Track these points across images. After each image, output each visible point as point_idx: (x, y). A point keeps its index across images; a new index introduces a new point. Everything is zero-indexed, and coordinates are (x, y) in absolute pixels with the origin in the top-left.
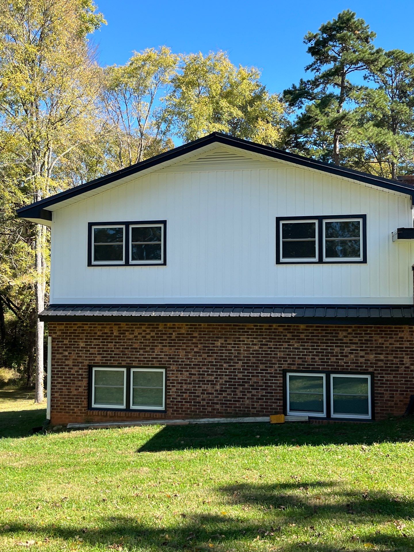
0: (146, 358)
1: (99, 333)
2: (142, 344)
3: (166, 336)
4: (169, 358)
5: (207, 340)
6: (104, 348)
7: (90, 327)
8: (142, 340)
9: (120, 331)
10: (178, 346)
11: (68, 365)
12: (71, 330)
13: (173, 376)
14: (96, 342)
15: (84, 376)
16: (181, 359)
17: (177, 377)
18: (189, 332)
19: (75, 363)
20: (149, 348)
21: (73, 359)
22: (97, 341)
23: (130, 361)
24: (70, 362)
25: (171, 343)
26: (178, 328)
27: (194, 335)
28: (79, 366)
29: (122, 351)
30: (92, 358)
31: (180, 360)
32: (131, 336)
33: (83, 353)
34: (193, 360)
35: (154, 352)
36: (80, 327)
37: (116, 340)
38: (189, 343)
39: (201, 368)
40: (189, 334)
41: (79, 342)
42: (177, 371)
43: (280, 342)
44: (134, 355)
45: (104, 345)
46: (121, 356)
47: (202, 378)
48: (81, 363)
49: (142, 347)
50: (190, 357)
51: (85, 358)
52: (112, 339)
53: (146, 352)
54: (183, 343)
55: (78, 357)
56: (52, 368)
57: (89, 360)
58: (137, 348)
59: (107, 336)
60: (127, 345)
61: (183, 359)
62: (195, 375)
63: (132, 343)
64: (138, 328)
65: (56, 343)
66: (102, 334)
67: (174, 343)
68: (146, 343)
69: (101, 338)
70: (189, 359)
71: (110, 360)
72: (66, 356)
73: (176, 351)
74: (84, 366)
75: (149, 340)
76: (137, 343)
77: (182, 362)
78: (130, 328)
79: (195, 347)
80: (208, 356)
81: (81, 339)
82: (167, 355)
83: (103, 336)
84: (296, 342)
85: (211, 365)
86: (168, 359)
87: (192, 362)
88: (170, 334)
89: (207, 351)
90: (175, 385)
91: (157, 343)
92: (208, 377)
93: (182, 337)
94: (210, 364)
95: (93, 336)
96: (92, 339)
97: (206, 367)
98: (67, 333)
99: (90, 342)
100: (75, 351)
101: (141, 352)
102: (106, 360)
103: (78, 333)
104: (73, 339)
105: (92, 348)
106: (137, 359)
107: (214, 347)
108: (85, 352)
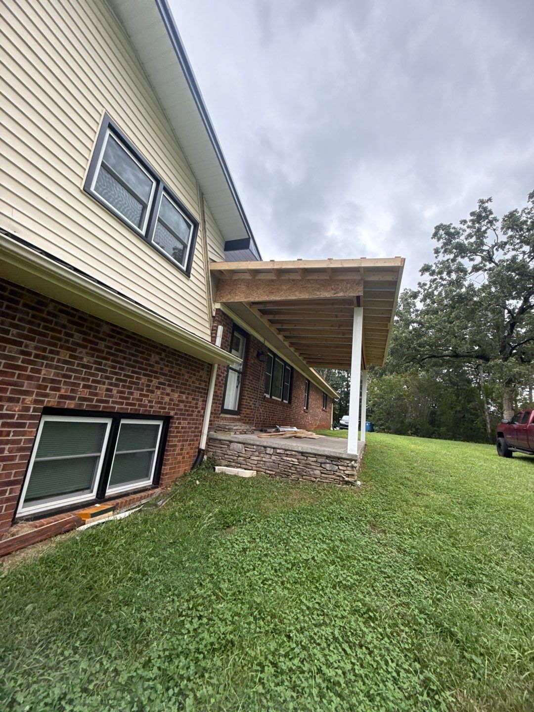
43: (55, 345)
84: (87, 353)
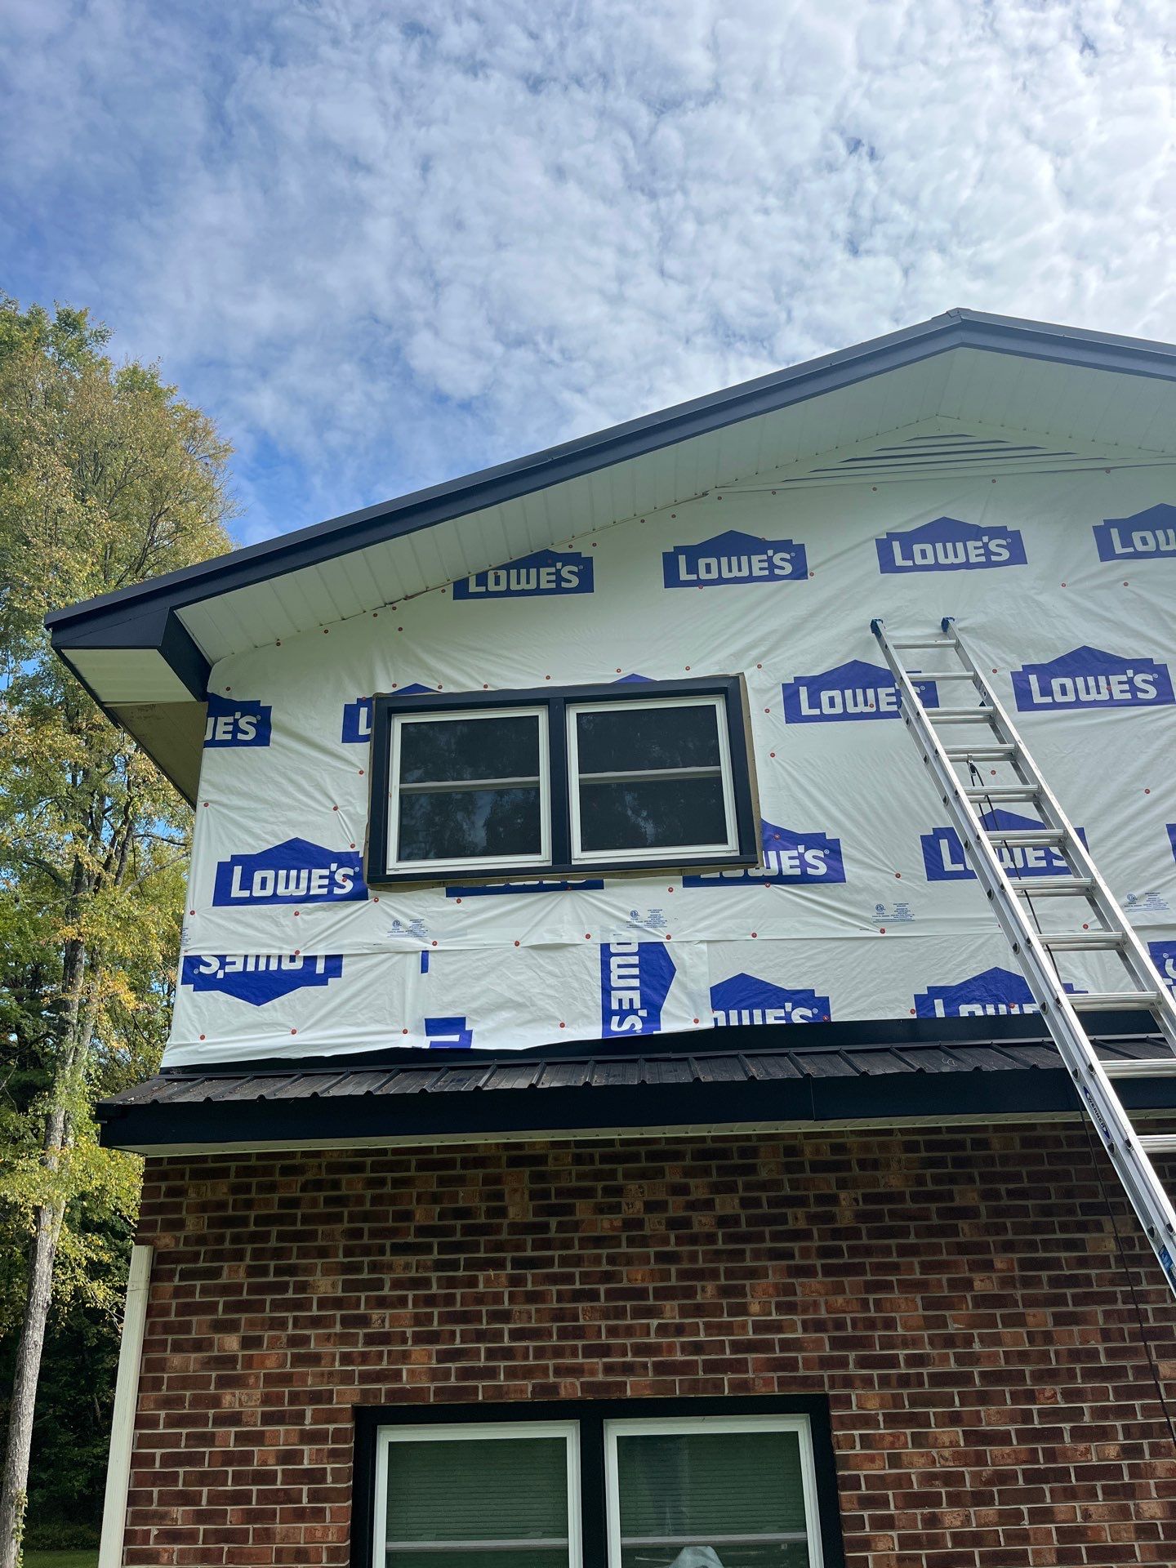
0: (698, 1348)
1: (423, 1215)
2: (673, 1269)
3: (800, 1212)
4: (836, 1343)
5: (1036, 1228)
6: (449, 1300)
7: (371, 1183)
8: (666, 1242)
9: (545, 1194)
10: (879, 1268)
11: (234, 1419)
12: (267, 1203)
13: (872, 1459)
14: (407, 1267)
15: (329, 1483)
16: (905, 1343)
17: (895, 1461)
18: (931, 1187)
19: (279, 1399)
20: (710, 1287)
21: (270, 1379)
22: (413, 1259)
23: (609, 1369)
24: (245, 1400)
25: (837, 1252)
26: (862, 1164)
27: (958, 1202)
28: (299, 1417)
29: (558, 1316)
30: (384, 1365)
31: (902, 1353)
32: (606, 1224)
33: (328, 1337)
34: (977, 1347)
35: (743, 1310)
36: (318, 1185)
37: (520, 1247)
38: (936, 1249)
39: (1031, 1397)
40: (931, 1197)
41: (309, 1270)
42: (892, 1420)
44: (629, 1331)
45: (451, 1283)
46: (554, 1341)
47: (1051, 1455)
48: (316, 1397)
49: (673, 1282)
50: (953, 1328)
51: (337, 1366)
52: (499, 1247)
53: (699, 1310)
54: (904, 1251)
55: (298, 1360)
56: (140, 1441)
57: (365, 1377)
58: (641, 1294)
59: (468, 1230)
60: (585, 1278)
61: (915, 1342)
62: (1004, 1438)
63: (612, 1260)
64: (643, 1175)
65: (176, 1282)
66: (442, 1216)
67: (854, 1252)
68: (693, 1257)
69: (435, 1241)
70: (949, 1341)
71: (491, 1373)
72: (231, 1361)
73: (871, 1297)
74: (331, 1417)
75: (711, 1238)
76: (645, 1259)
77: (913, 1361)
78: (597, 1176)
79: (975, 1266)
80: (1060, 1319)
81: (323, 1253)
82: (819, 1326)
83: (449, 1230)
85: (1089, 1375)
86: (827, 1351)
87: (974, 1359)
88: (822, 1199)
89: (1046, 1290)
90: (892, 1511)
91: (757, 1255)
92: (1082, 1447)
93: (893, 1214)
94: (1078, 1367)
95: (394, 1232)
96: (381, 1251)
97: (1058, 1388)
98: (244, 1221)
99: (374, 1267)
100: (281, 1324)
101: (671, 1313)
102: (465, 1374)
103: (306, 1219)
104: (278, 1254)
105: (382, 1303)
106: (649, 1360)
107: (1083, 1262)
108: (338, 1329)
